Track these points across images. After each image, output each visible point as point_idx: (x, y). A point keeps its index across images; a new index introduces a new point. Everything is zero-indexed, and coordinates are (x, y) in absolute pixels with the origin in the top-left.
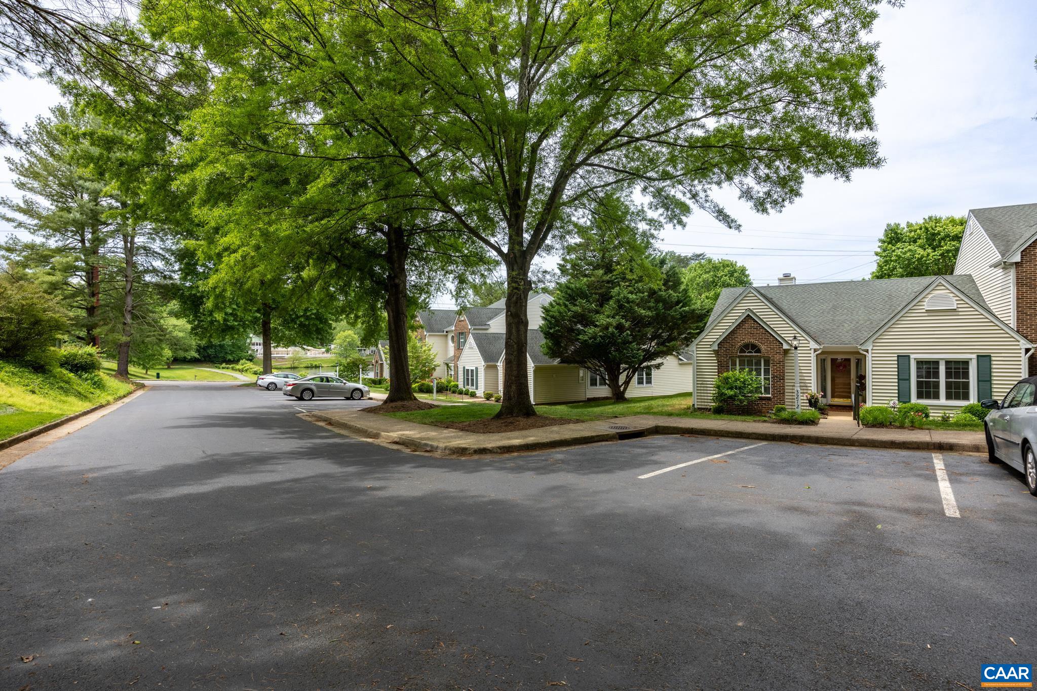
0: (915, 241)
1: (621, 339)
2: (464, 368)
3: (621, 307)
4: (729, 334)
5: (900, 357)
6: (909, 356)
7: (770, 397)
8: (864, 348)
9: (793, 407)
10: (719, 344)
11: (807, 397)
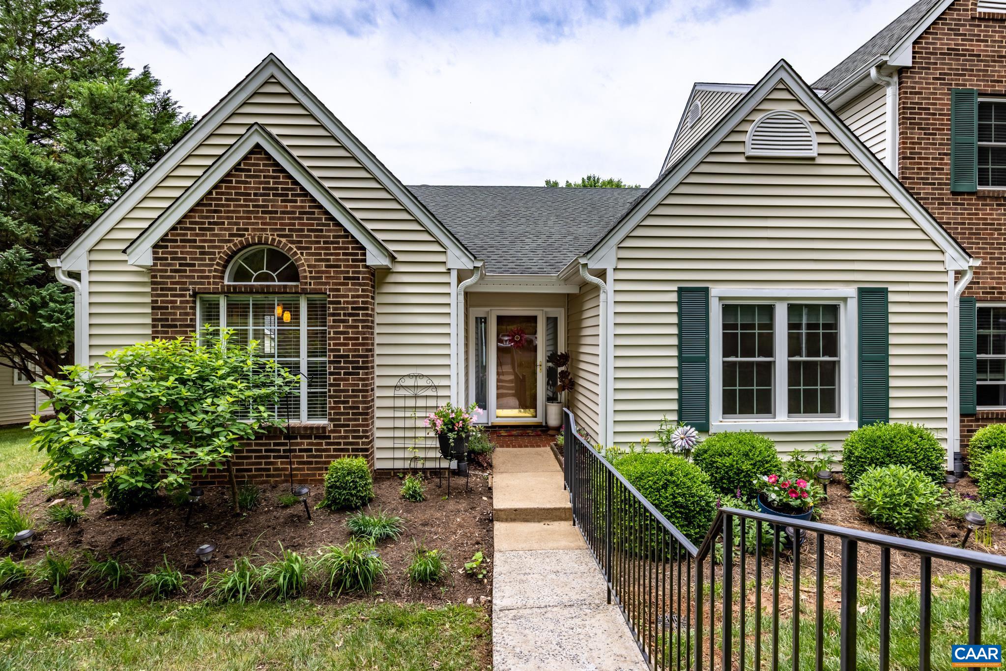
4: (192, 210)
5: (684, 294)
6: (706, 290)
7: (324, 428)
8: (594, 264)
9: (399, 454)
10: (156, 246)
11: (434, 424)
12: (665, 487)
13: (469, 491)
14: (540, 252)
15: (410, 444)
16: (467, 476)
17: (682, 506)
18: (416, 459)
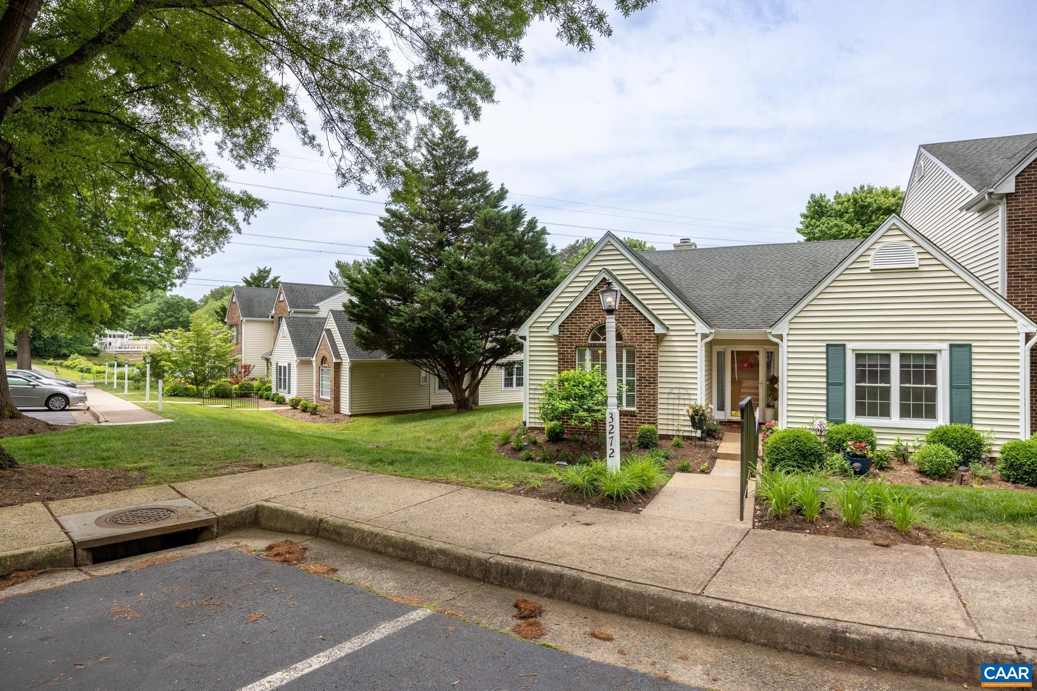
0: (841, 216)
1: (450, 323)
2: (277, 363)
3: (452, 276)
4: (575, 309)
5: (830, 348)
6: (844, 346)
7: (634, 412)
8: (775, 331)
9: (670, 427)
10: (560, 326)
11: (688, 412)
12: (793, 442)
13: (706, 447)
14: (759, 311)
15: (676, 423)
16: (706, 441)
17: (800, 450)
18: (678, 430)
